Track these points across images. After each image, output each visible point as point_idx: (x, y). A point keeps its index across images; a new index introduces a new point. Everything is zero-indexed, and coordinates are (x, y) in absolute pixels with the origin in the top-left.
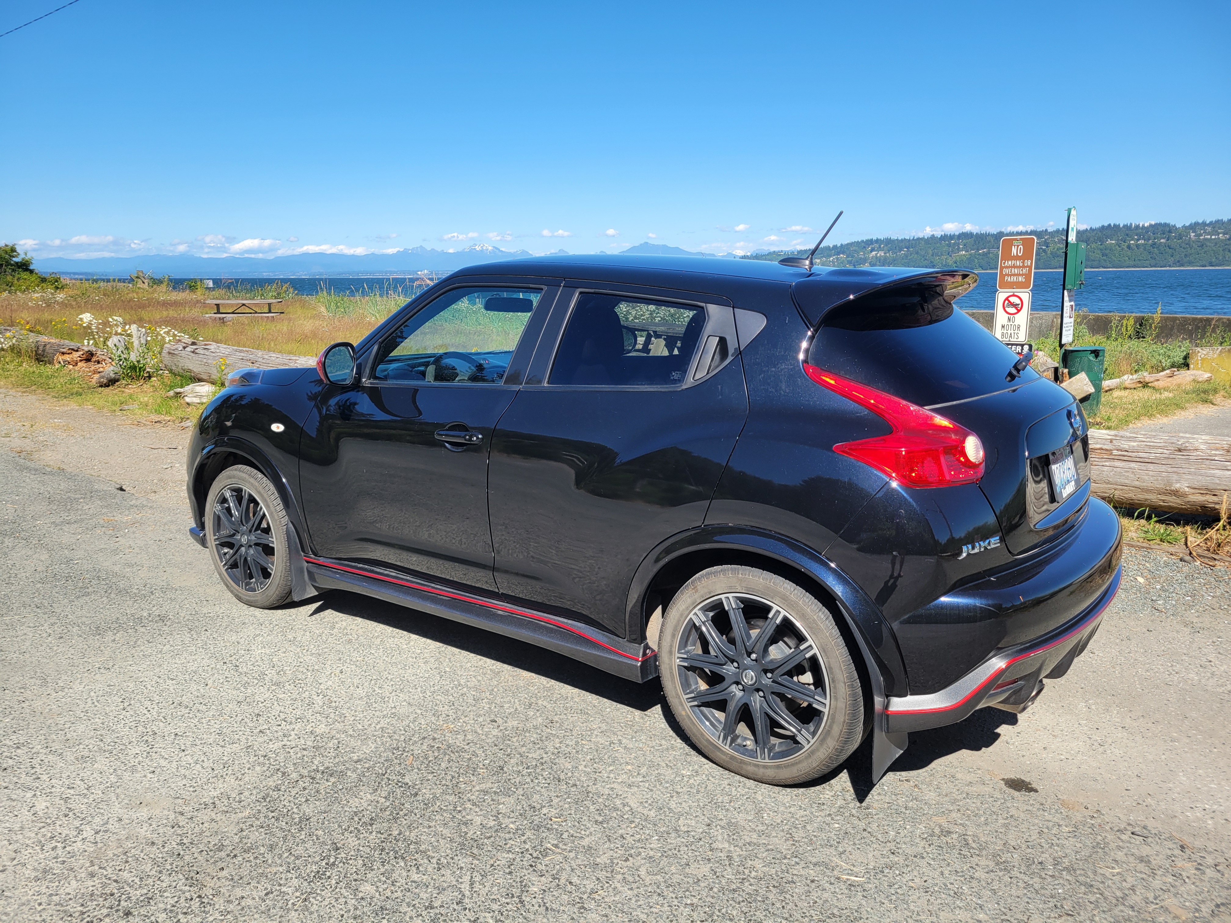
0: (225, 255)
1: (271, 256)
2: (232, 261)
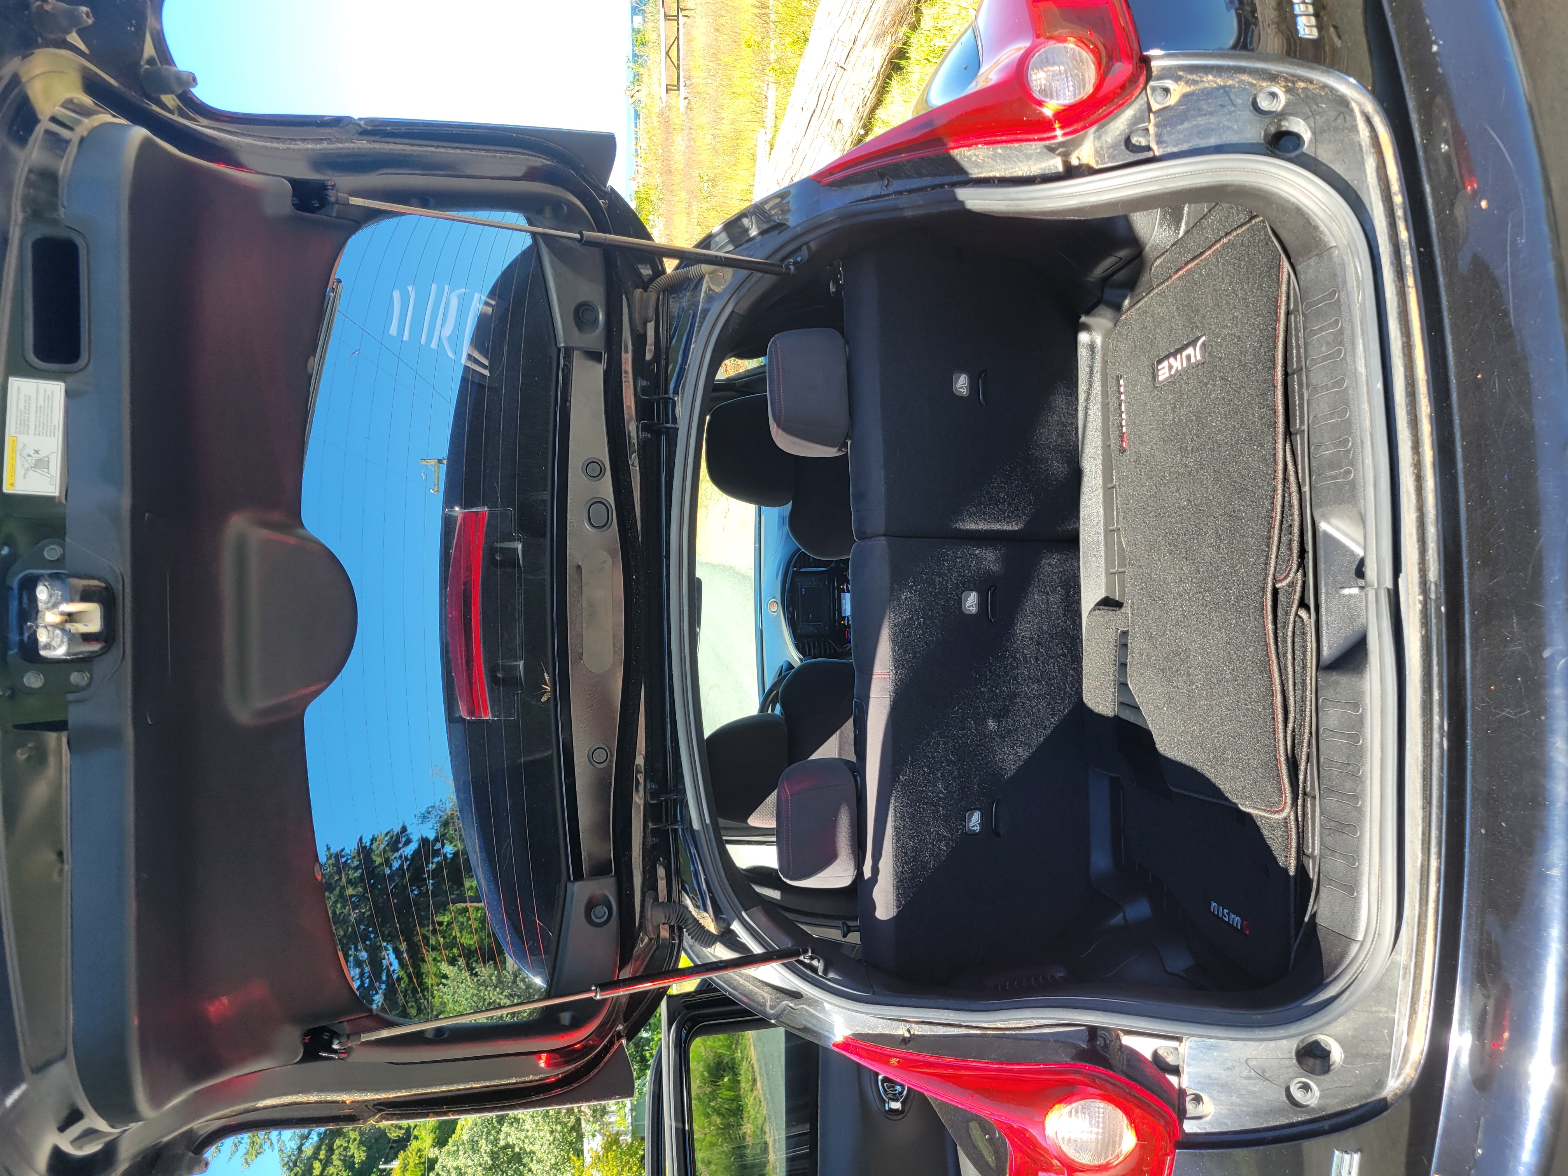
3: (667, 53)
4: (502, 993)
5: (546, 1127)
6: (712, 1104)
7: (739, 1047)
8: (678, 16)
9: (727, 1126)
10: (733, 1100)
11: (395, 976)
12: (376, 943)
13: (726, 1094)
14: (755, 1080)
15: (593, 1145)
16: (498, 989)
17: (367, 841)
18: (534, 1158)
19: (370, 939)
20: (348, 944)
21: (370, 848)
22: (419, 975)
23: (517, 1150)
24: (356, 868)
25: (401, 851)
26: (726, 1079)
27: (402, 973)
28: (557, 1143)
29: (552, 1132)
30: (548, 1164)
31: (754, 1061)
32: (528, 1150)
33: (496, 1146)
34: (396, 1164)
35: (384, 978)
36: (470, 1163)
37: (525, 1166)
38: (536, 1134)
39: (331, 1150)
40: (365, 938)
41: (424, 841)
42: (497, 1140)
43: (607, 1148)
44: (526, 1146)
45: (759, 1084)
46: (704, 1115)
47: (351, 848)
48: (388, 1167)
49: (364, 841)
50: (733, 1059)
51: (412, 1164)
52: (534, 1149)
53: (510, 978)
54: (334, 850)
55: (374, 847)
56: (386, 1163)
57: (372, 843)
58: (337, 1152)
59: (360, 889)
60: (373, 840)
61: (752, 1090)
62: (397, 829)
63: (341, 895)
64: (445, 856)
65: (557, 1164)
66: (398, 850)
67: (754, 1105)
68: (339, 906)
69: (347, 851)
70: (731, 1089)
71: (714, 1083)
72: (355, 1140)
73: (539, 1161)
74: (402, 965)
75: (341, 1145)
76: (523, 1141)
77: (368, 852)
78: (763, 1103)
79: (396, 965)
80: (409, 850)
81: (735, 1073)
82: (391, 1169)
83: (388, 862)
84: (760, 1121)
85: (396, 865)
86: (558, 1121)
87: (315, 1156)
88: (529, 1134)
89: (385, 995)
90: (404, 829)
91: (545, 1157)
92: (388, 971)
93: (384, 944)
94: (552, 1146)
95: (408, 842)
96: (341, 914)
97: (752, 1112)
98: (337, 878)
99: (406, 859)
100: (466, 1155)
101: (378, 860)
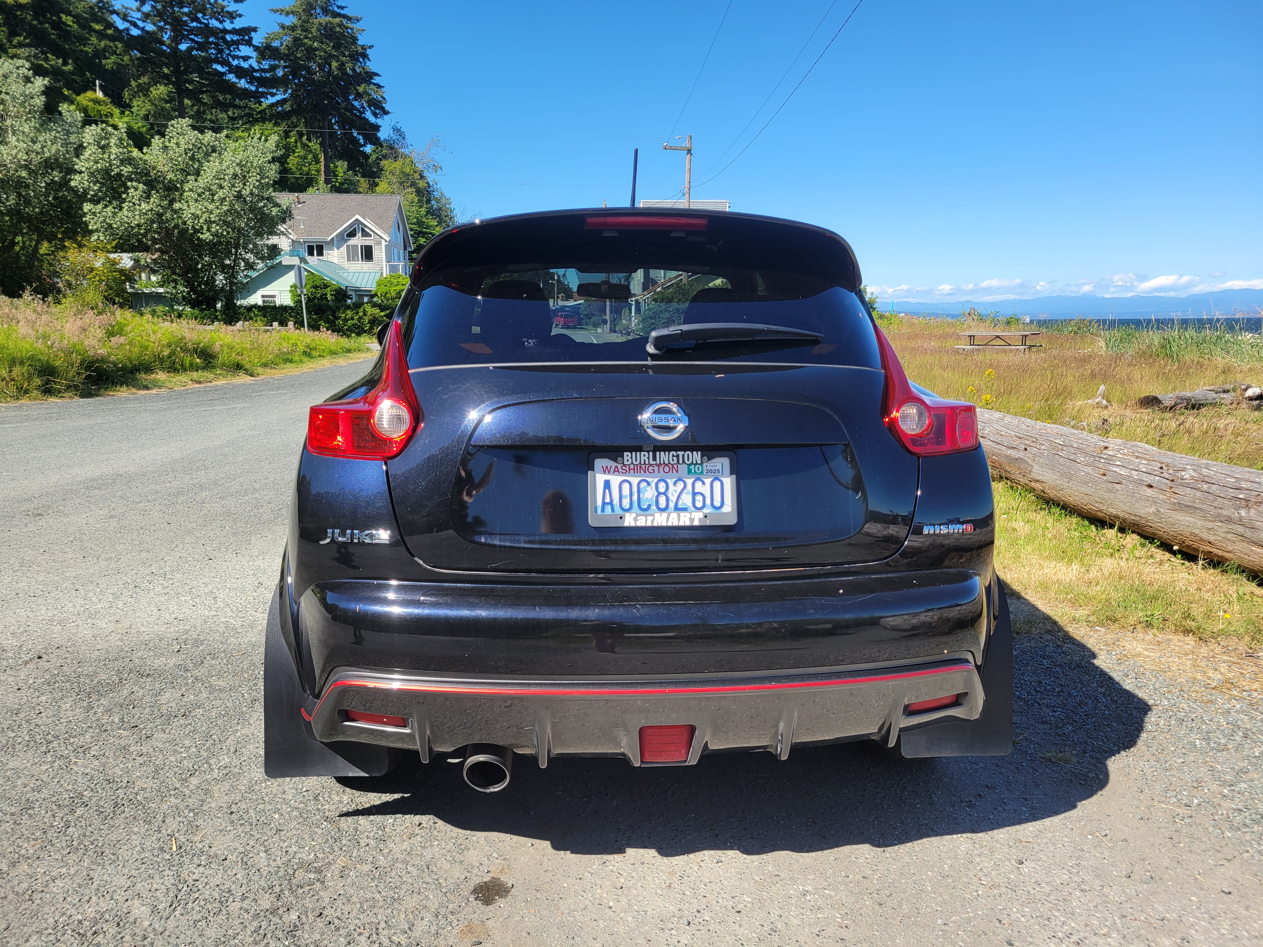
0: (1130, 294)
1: (1183, 295)
2: (1139, 300)
3: (998, 337)
4: (254, 187)
5: (143, 221)
6: (178, 349)
7: (224, 373)
8: (1025, 345)
9: (162, 360)
10: (182, 365)
11: (262, 100)
12: (290, 83)
13: (187, 360)
14: (200, 383)
15: (126, 260)
16: (257, 184)
17: (376, 80)
18: (116, 210)
19: (294, 79)
20: (290, 60)
21: (371, 83)
22: (264, 120)
23: (124, 196)
24: (353, 70)
25: (368, 109)
26: (198, 360)
27: (264, 106)
28: (130, 229)
29: (138, 225)
30: (112, 222)
31: (215, 383)
32: (123, 205)
33: (126, 179)
34: (100, 94)
35: (260, 90)
36: (112, 157)
37: (110, 202)
38: (137, 213)
39: (112, 38)
40: (295, 75)
41: (377, 128)
42: (131, 180)
43: (122, 272)
44: (127, 204)
45: (198, 386)
46: (170, 343)
47: (371, 66)
48: (98, 89)
49: (376, 78)
50: (214, 367)
51: (100, 108)
52: (124, 210)
53: (266, 195)
54: (368, 51)
55: (372, 86)
56: (101, 85)
57: (375, 84)
58: (112, 44)
59: (336, 73)
60: (379, 86)
61: (192, 380)
62: (387, 107)
63: (331, 56)
64: (364, 145)
65: (112, 229)
66: (369, 106)
67: (181, 381)
68: (322, 54)
69: (368, 63)
70: (191, 365)
71: (195, 350)
72: (123, 60)
73: (115, 214)
74: (272, 105)
75: (117, 48)
76: (130, 202)
77: (368, 81)
78: (183, 388)
79: (271, 100)
80: (369, 115)
81: (204, 368)
82: (95, 91)
83: (359, 96)
84: (169, 385)
85: (356, 104)
86: (147, 231)
87: (110, 25)
88: (137, 207)
89: (246, 89)
90: (386, 113)
91: (117, 219)
92: (267, 94)
93: (290, 91)
94: (126, 225)
95: (375, 115)
96: (315, 55)
97: (174, 380)
98: (347, 53)
99: (361, 113)
100: (119, 154)
101: (361, 89)
